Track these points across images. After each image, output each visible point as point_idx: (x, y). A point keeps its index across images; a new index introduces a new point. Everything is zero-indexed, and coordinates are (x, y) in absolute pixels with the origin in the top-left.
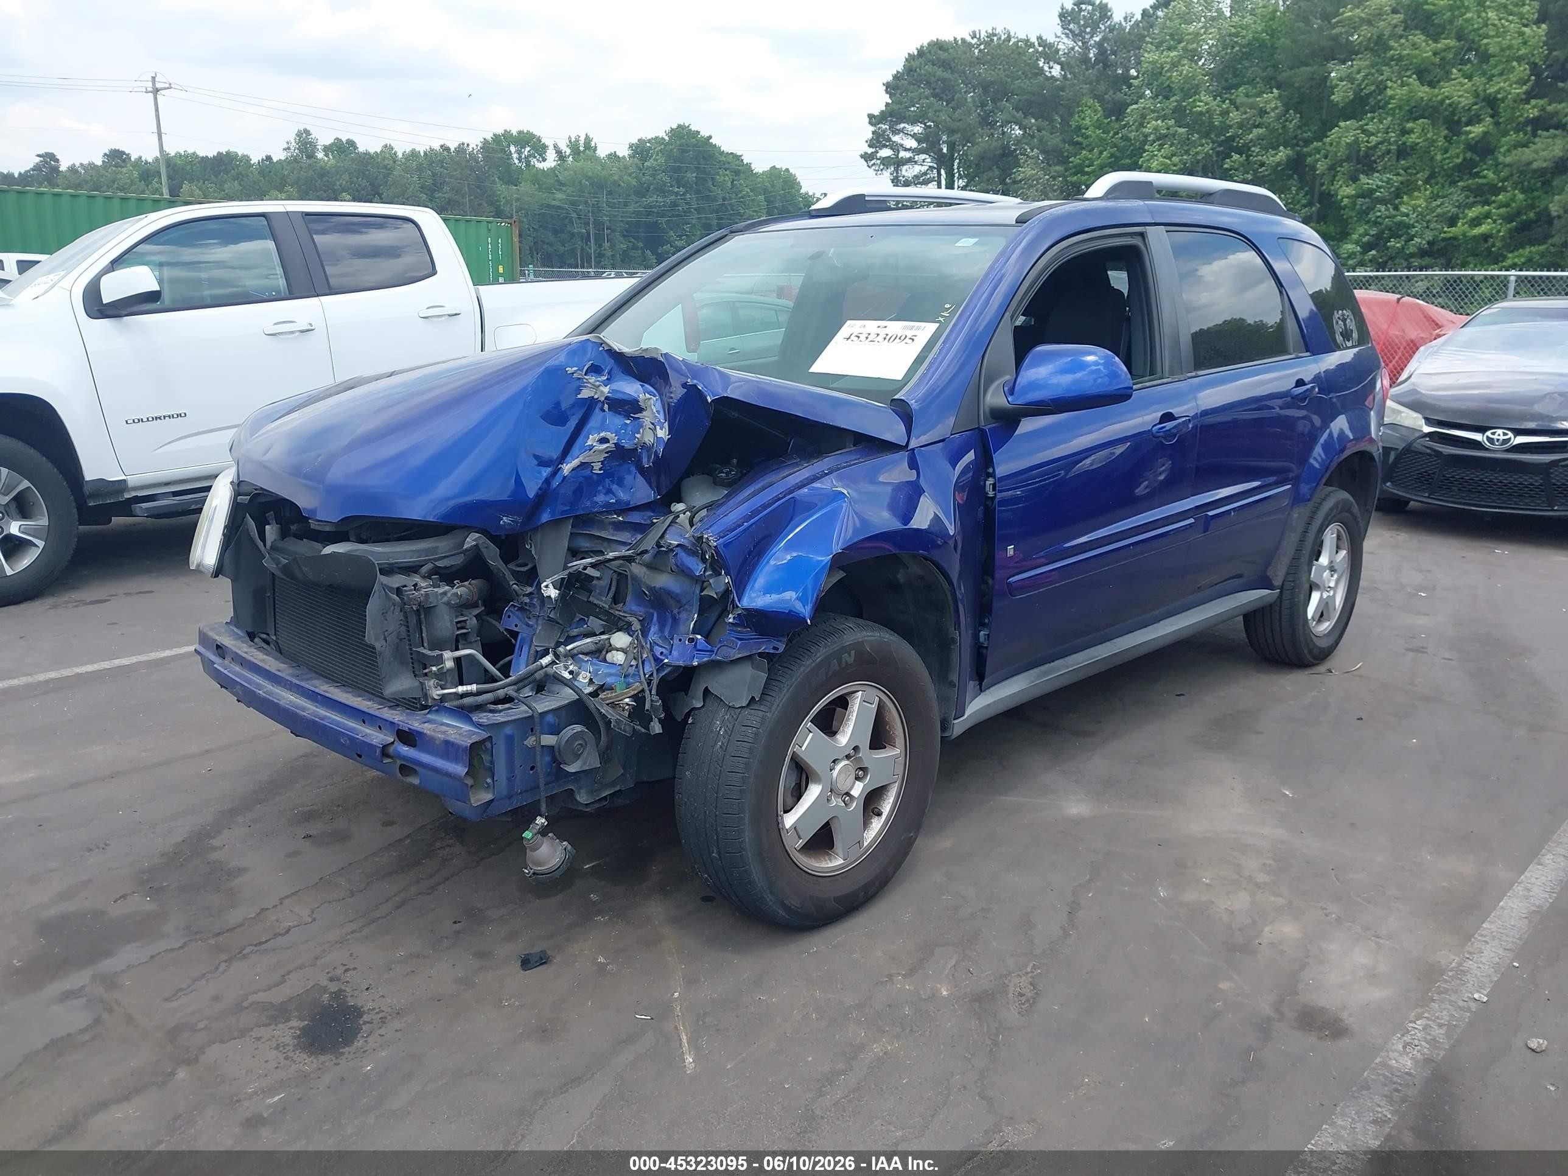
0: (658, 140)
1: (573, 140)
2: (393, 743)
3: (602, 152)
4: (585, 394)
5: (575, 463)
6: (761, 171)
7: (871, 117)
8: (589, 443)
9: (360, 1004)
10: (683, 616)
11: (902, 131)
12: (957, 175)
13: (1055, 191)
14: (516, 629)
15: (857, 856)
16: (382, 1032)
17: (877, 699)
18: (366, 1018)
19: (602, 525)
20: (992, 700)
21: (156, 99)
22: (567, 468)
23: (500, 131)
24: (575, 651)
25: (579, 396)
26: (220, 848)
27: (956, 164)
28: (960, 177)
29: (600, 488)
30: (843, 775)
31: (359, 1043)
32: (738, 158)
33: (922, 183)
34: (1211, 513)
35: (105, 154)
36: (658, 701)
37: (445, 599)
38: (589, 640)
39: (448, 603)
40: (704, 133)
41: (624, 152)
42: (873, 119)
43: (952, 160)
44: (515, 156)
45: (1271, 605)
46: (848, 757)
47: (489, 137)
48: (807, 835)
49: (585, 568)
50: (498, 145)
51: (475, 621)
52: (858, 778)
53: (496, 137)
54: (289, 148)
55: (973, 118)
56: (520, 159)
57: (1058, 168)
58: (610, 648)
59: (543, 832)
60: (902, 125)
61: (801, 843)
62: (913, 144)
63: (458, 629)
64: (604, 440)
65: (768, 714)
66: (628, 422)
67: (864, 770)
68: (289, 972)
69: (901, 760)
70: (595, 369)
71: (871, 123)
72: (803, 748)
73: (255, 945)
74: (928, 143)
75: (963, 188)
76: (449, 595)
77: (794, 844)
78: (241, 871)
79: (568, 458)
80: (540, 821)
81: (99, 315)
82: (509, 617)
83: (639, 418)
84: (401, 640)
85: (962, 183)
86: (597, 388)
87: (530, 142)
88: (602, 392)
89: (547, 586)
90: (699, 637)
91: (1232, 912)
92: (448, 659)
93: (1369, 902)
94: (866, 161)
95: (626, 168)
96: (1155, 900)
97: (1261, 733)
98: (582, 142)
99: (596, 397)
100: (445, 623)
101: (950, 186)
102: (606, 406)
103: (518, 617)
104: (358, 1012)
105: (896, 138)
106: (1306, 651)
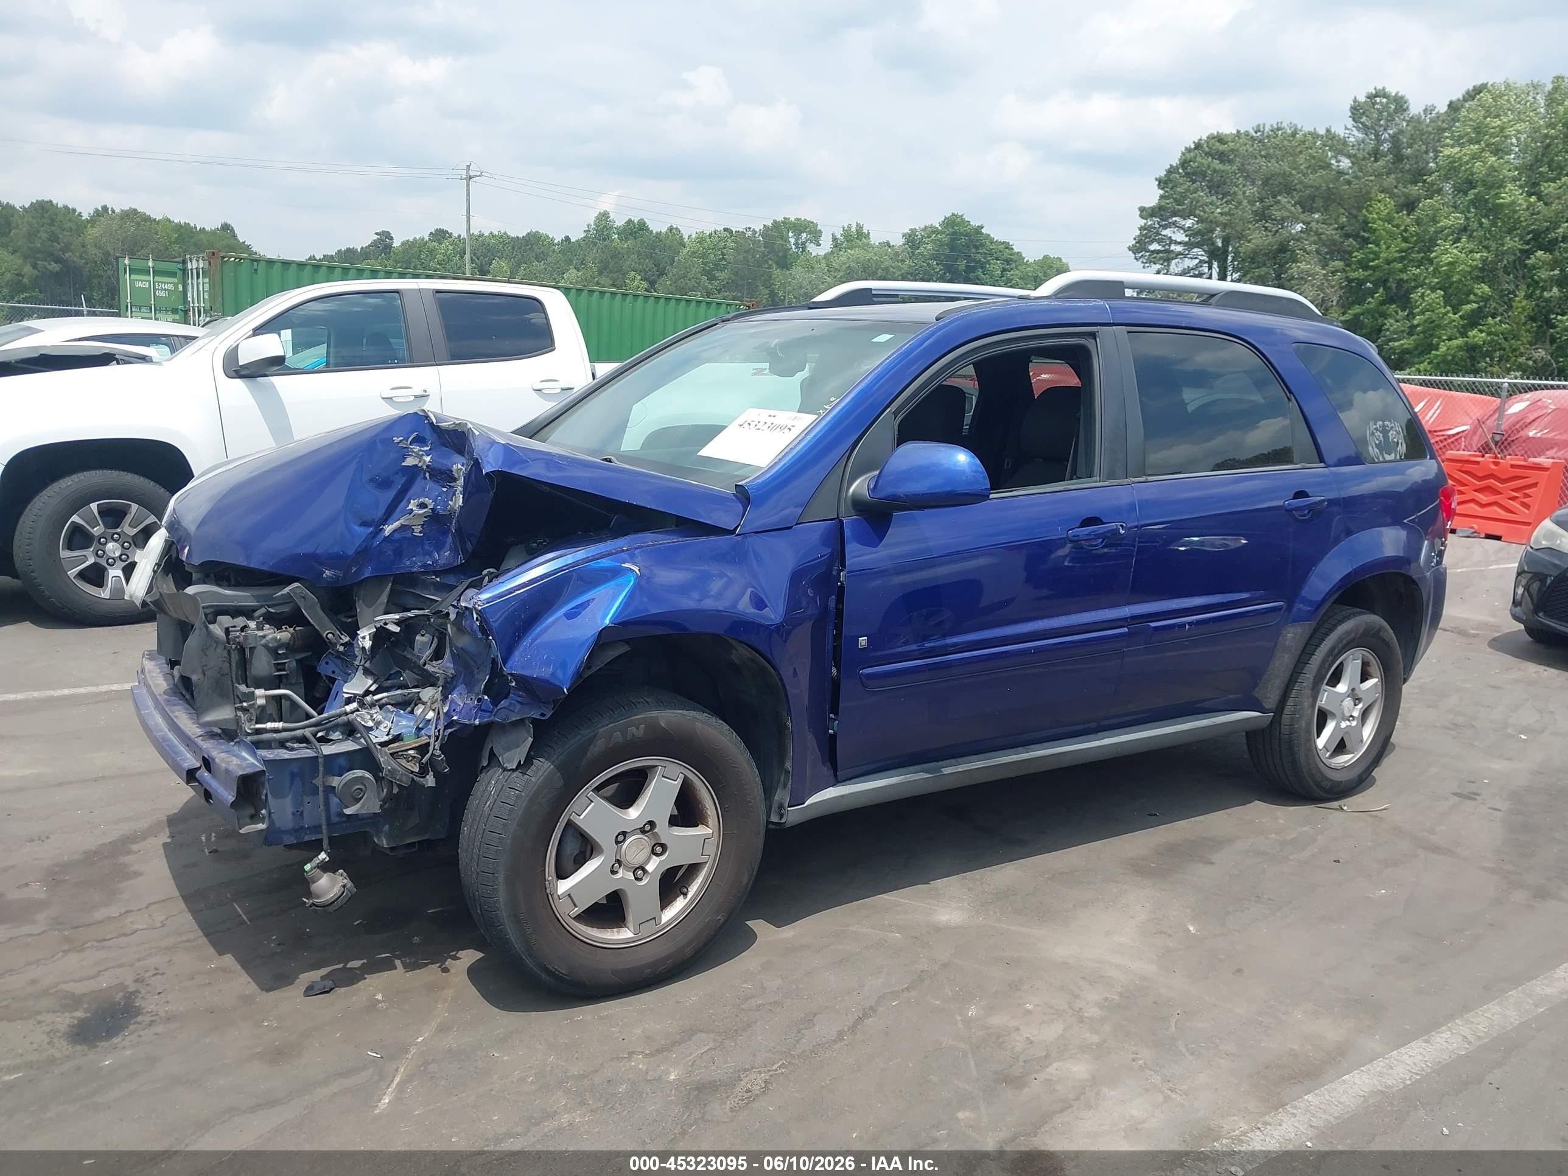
0: (931, 231)
1: (846, 228)
2: (199, 768)
3: (875, 239)
4: (410, 462)
5: (397, 524)
6: (1031, 260)
7: (1142, 210)
8: (410, 507)
9: (143, 1006)
10: (479, 676)
11: (1174, 223)
12: (1230, 269)
13: (1333, 287)
14: (332, 675)
15: (649, 931)
16: (141, 1033)
17: (682, 777)
18: (139, 1019)
19: (425, 586)
20: (848, 792)
21: (468, 185)
22: (388, 529)
23: (780, 219)
24: (383, 701)
25: (403, 464)
26: (136, 853)
27: (1230, 258)
28: (1235, 270)
29: (420, 549)
30: (634, 848)
31: (115, 1040)
32: (1007, 246)
33: (1195, 276)
34: (1153, 624)
35: (431, 233)
36: (440, 756)
37: (263, 641)
38: (399, 692)
39: (266, 646)
40: (975, 223)
41: (898, 241)
42: (1145, 212)
43: (1225, 252)
44: (792, 240)
45: (1263, 730)
46: (643, 831)
47: (769, 224)
48: (584, 905)
49: (386, 624)
50: (777, 231)
51: (294, 663)
52: (654, 853)
53: (776, 223)
54: (589, 231)
55: (1247, 211)
56: (796, 244)
57: (1337, 263)
58: (418, 701)
59: (324, 867)
60: (1174, 219)
61: (576, 911)
62: (1180, 237)
63: (279, 670)
64: (422, 506)
65: (533, 779)
66: (445, 489)
67: (664, 847)
68: (106, 969)
69: (713, 841)
70: (420, 440)
71: (1141, 216)
72: (582, 817)
73: (98, 941)
74: (1199, 238)
75: (1239, 281)
76: (267, 638)
77: (567, 912)
78: (137, 874)
79: (390, 520)
80: (323, 856)
81: (234, 374)
82: (327, 663)
83: (453, 487)
84: (223, 675)
85: (1236, 276)
86: (420, 457)
87: (807, 229)
88: (424, 461)
89: (364, 638)
90: (486, 697)
91: (1031, 1042)
92: (260, 697)
93: (1192, 1054)
94: (1135, 254)
95: (897, 254)
96: (959, 1018)
97: (1212, 863)
98: (854, 229)
99: (420, 465)
100: (262, 664)
101: (1222, 277)
102: (427, 475)
103: (336, 665)
104: (138, 1011)
105: (1167, 232)
106: (1312, 784)
